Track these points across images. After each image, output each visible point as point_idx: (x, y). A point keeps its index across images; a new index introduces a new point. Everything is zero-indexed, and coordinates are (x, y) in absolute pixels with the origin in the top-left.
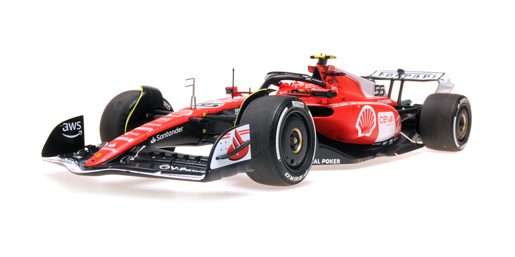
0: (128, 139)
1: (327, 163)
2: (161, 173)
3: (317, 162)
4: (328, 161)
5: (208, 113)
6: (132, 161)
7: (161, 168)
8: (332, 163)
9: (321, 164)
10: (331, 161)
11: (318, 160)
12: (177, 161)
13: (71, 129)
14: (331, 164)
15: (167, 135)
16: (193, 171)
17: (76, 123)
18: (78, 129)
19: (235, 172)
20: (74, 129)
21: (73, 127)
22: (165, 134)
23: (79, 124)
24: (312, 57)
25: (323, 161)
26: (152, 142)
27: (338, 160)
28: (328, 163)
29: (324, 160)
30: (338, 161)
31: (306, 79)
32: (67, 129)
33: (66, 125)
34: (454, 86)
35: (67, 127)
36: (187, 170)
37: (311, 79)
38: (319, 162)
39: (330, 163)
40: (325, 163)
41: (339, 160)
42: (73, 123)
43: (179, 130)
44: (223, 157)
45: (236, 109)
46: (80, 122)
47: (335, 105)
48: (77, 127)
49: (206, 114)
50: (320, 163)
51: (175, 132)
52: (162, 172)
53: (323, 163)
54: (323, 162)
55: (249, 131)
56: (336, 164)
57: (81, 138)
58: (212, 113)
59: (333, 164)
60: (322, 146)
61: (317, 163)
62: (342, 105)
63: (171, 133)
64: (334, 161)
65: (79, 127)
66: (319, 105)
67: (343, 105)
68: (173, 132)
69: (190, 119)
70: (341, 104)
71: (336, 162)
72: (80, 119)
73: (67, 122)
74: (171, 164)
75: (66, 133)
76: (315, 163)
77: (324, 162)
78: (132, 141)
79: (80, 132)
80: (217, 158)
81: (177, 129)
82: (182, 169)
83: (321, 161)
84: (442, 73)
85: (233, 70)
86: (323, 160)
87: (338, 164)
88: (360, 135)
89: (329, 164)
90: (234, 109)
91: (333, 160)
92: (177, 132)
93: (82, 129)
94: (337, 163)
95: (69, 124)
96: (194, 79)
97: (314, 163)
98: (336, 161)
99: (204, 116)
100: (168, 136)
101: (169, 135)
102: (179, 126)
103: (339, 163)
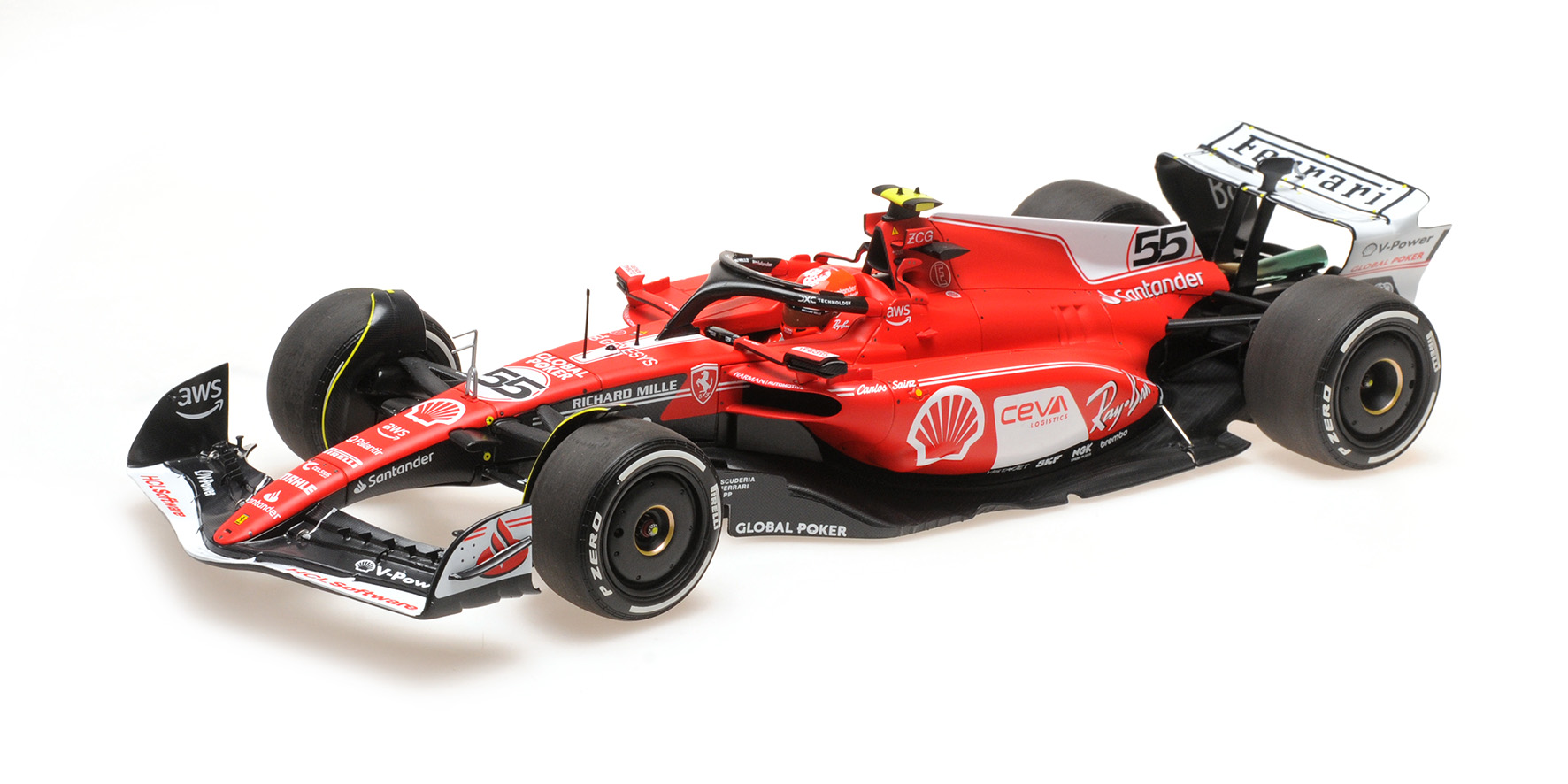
0: (305, 487)
1: (810, 532)
2: (356, 580)
3: (785, 529)
4: (813, 529)
5: (499, 416)
6: (306, 540)
7: (357, 568)
8: (826, 534)
9: (795, 534)
10: (823, 529)
11: (788, 524)
12: (392, 553)
13: (197, 400)
14: (823, 535)
15: (393, 473)
16: (418, 583)
17: (209, 383)
18: (213, 396)
19: (495, 598)
20: (205, 398)
21: (202, 393)
22: (390, 472)
23: (217, 385)
24: (878, 191)
25: (801, 527)
26: (356, 491)
27: (840, 527)
28: (815, 532)
29: (804, 525)
30: (842, 530)
31: (801, 299)
32: (189, 402)
33: (185, 393)
34: (1446, 232)
35: (188, 396)
36: (405, 581)
37: (813, 300)
38: (790, 529)
39: (820, 534)
40: (805, 533)
41: (845, 528)
42: (202, 386)
43: (424, 460)
44: (464, 575)
45: (574, 401)
46: (219, 381)
47: (846, 391)
48: (212, 392)
49: (492, 419)
50: (791, 531)
51: (412, 465)
52: (358, 579)
53: (799, 532)
54: (800, 530)
55: (530, 519)
56: (837, 537)
57: (221, 418)
58: (509, 415)
59: (828, 536)
60: (799, 492)
61: (783, 531)
62: (864, 392)
63: (404, 468)
64: (831, 530)
65: (216, 392)
66: (802, 389)
67: (868, 392)
68: (409, 466)
69: (452, 433)
70: (862, 389)
71: (837, 532)
72: (221, 373)
73: (188, 384)
74: (379, 559)
75: (187, 410)
76: (779, 531)
77: (804, 529)
78: (312, 491)
79: (219, 403)
80: (451, 578)
81: (419, 459)
82: (397, 575)
83: (794, 527)
84: (1408, 186)
85: (588, 292)
86: (800, 524)
87: (842, 536)
88: (922, 461)
89: (817, 535)
90: (571, 400)
91: (826, 526)
92: (419, 465)
93: (225, 396)
94: (839, 535)
95: (193, 388)
96: (476, 332)
97: (776, 531)
98: (837, 529)
99: (489, 423)
100: (394, 475)
101: (399, 473)
102: (423, 451)
103: (845, 535)
